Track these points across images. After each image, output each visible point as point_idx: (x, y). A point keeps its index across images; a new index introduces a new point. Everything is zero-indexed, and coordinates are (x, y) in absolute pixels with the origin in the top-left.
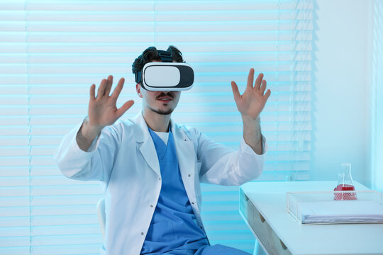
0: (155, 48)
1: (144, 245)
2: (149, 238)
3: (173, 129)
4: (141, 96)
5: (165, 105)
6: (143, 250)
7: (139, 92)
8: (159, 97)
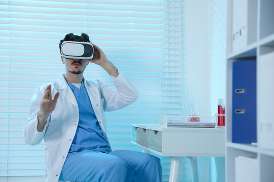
0: (72, 34)
1: (71, 146)
2: (74, 142)
3: (85, 83)
4: (64, 63)
5: (76, 68)
6: (70, 150)
7: (63, 61)
8: (73, 63)
